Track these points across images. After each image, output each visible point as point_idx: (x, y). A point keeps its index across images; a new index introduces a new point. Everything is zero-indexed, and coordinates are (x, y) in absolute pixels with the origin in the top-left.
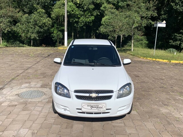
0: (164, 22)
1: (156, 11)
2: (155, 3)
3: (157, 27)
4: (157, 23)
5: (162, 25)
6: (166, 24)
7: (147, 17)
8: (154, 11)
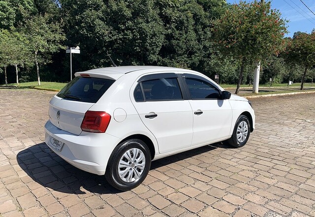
0: (78, 47)
1: (64, 34)
2: (62, 25)
3: (70, 53)
4: (70, 49)
5: (76, 50)
6: (80, 49)
7: (55, 40)
8: (62, 34)
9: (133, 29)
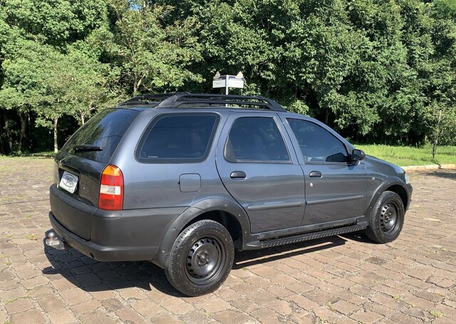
0: (240, 75)
4: (225, 78)
5: (237, 82)
9: (302, 39)
